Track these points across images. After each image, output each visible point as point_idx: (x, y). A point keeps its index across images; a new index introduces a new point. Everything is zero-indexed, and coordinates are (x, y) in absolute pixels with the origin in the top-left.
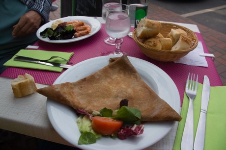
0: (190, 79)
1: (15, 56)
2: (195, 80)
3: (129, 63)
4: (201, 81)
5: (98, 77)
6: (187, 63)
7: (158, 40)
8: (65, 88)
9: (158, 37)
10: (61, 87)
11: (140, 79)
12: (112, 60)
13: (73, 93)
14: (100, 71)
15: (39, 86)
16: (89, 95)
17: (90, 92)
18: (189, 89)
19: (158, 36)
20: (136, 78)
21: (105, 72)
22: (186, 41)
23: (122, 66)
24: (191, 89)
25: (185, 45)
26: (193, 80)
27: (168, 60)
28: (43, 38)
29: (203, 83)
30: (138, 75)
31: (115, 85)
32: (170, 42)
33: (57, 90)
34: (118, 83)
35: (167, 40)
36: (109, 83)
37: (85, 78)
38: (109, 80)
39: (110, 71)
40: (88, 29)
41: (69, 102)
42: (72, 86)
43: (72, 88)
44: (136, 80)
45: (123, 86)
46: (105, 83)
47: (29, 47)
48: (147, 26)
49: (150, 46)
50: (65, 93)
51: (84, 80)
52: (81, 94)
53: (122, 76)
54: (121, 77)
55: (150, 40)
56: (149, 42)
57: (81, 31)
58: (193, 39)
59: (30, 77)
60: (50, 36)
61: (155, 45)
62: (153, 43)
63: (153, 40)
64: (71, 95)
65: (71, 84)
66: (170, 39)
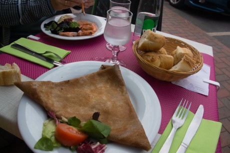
0: (182, 105)
1: (13, 43)
2: (187, 108)
3: (119, 74)
4: (194, 110)
5: (82, 82)
6: (186, 87)
7: (158, 55)
8: (44, 87)
9: (161, 53)
10: (40, 85)
11: (126, 93)
12: (103, 67)
13: (51, 93)
14: (86, 76)
15: (24, 79)
16: (67, 99)
17: (69, 96)
18: (177, 116)
19: (160, 50)
20: (122, 91)
21: (92, 78)
22: (188, 63)
23: (111, 76)
24: (179, 117)
25: (186, 67)
26: (184, 106)
27: (165, 79)
28: (46, 30)
29: (195, 113)
30: (125, 89)
31: (96, 95)
32: (170, 60)
33: (34, 87)
34: (100, 93)
35: (168, 58)
36: (92, 91)
37: (69, 81)
38: (93, 88)
39: (97, 78)
40: (95, 29)
41: (42, 101)
42: (53, 86)
43: (52, 88)
44: (121, 94)
45: (104, 98)
46: (87, 90)
47: (31, 36)
48: (149, 38)
49: (148, 61)
50: (42, 92)
51: (67, 82)
52: (59, 96)
53: (108, 86)
54: (105, 87)
55: (149, 54)
56: (148, 56)
57: (86, 30)
58: (197, 62)
59: (16, 68)
60: (53, 30)
61: (153, 60)
62: (151, 58)
63: (152, 54)
64: (47, 94)
65: (53, 83)
66: (172, 57)
